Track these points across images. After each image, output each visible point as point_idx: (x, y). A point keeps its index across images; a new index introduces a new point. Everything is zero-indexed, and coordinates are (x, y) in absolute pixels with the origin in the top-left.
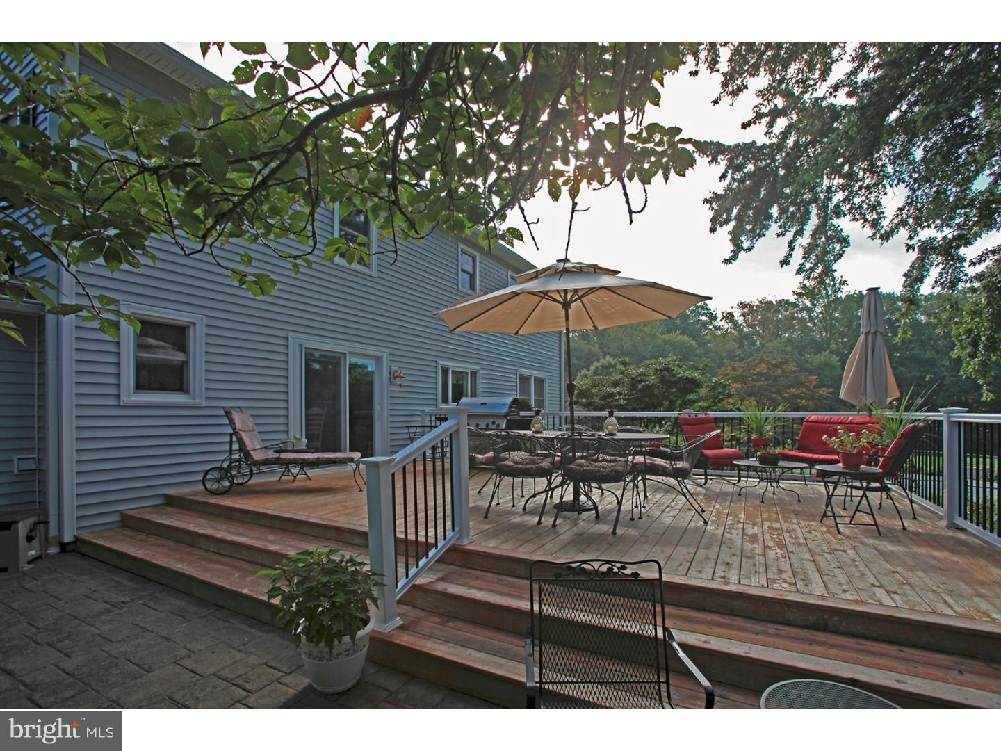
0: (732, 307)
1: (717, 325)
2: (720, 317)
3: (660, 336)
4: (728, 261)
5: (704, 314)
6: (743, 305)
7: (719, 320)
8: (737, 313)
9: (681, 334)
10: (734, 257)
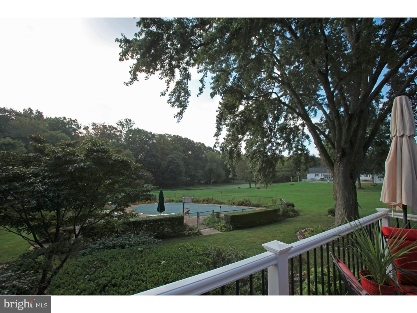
0: (89, 124)
1: (81, 131)
2: (83, 127)
3: (49, 131)
4: (127, 84)
5: (75, 125)
6: (94, 124)
7: (82, 129)
8: (91, 127)
9: (62, 132)
10: (131, 82)
